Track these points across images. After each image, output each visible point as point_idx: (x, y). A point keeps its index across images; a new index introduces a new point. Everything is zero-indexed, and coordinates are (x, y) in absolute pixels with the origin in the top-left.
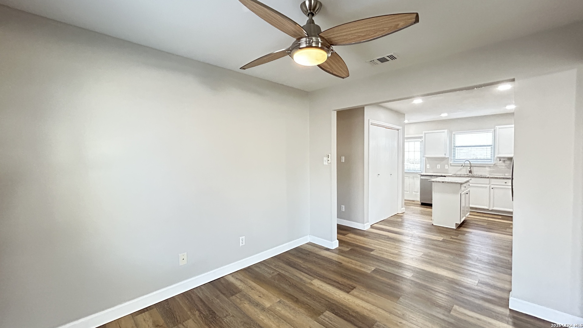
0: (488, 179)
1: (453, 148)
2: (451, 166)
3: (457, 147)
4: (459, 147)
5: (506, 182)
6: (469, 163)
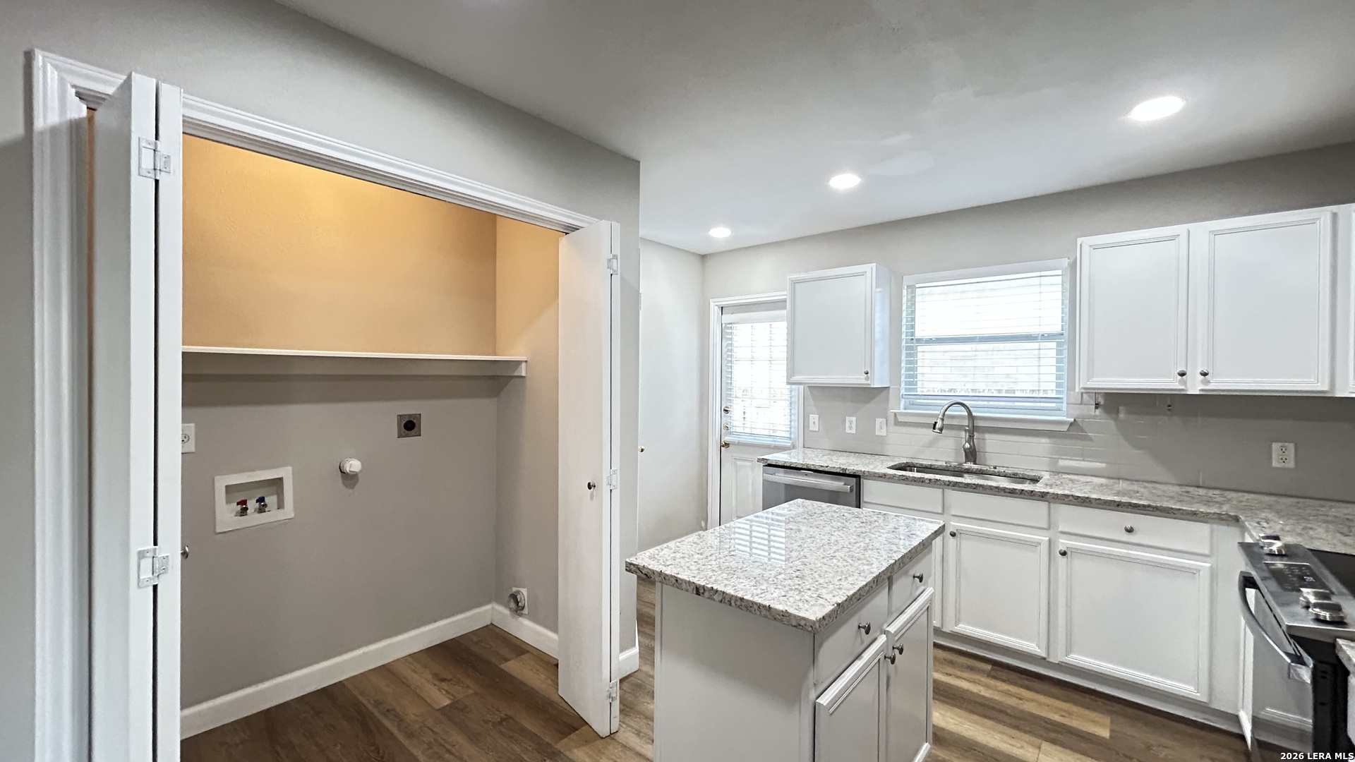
0: (1043, 506)
1: (904, 344)
2: (897, 423)
3: (919, 341)
4: (930, 341)
5: (1129, 526)
6: (966, 414)
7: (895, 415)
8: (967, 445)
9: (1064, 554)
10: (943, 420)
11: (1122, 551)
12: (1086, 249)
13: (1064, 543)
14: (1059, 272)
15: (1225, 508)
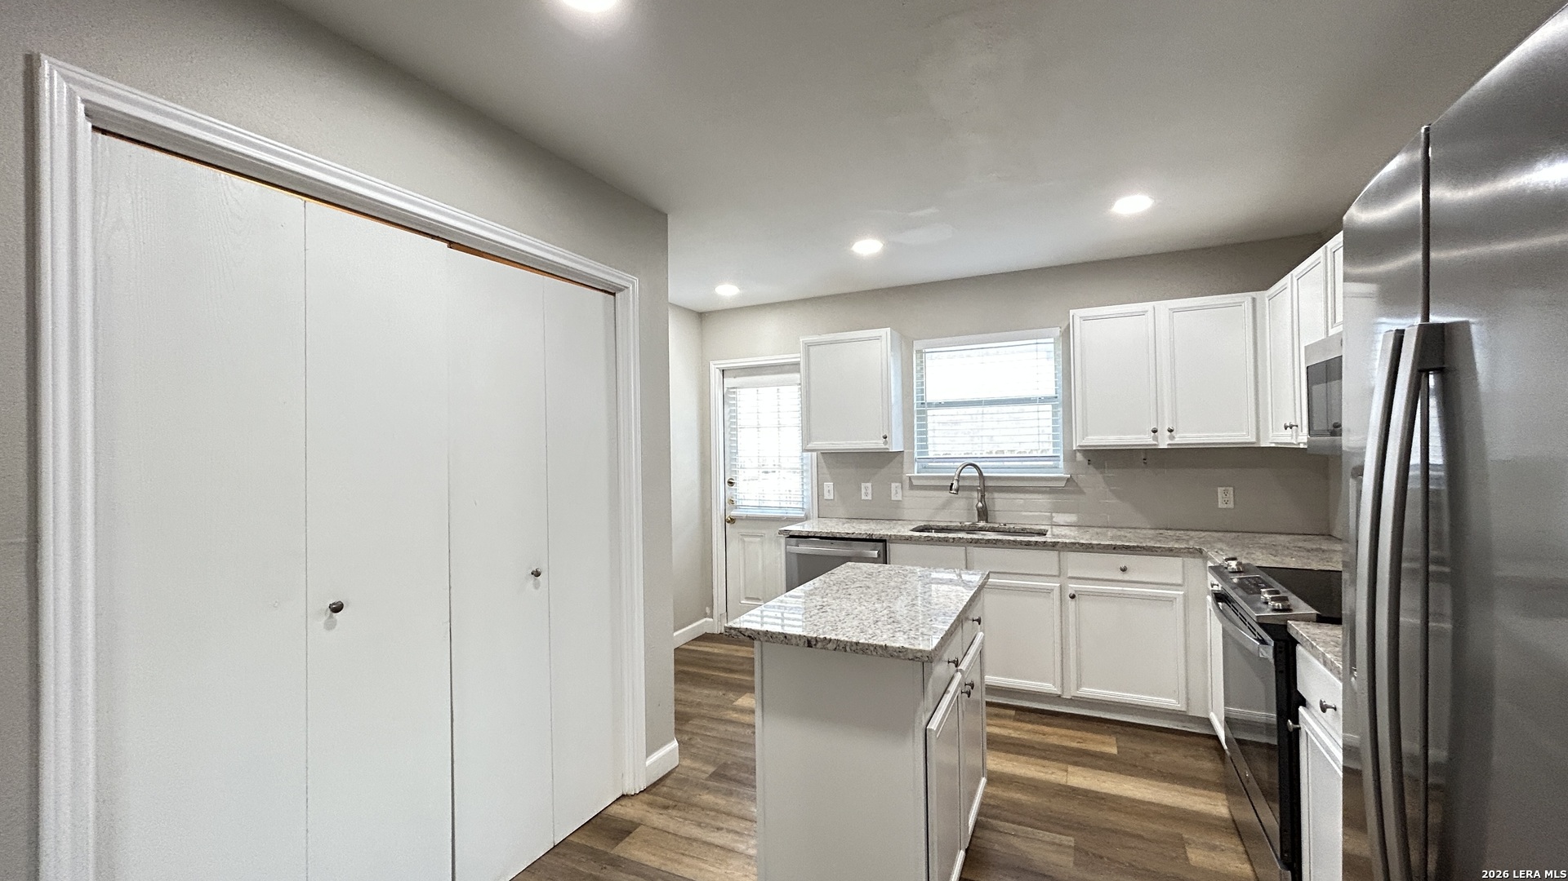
0: (1053, 555)
1: (916, 409)
2: (912, 487)
3: (930, 405)
4: (939, 405)
5: (1123, 566)
6: (978, 474)
7: (910, 478)
8: (980, 505)
9: (1073, 597)
10: (958, 481)
11: (1117, 588)
12: (1077, 321)
13: (1073, 587)
14: (1052, 340)
15: (1191, 544)
